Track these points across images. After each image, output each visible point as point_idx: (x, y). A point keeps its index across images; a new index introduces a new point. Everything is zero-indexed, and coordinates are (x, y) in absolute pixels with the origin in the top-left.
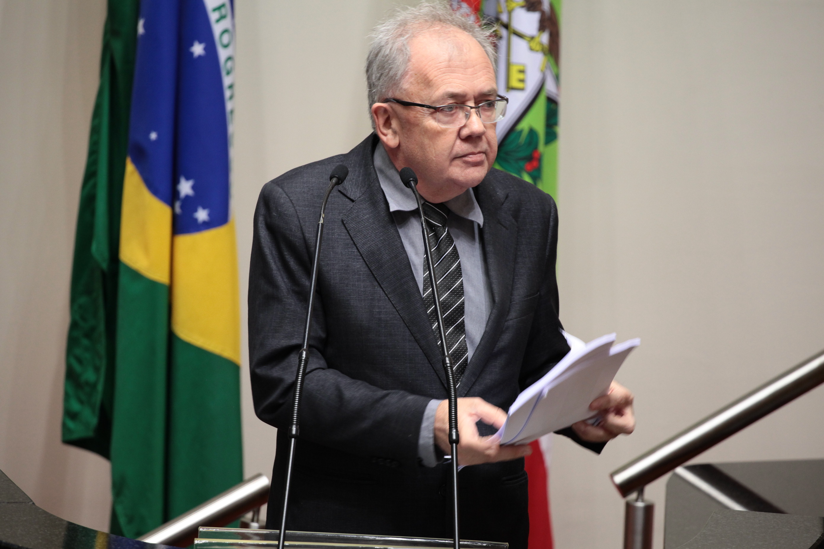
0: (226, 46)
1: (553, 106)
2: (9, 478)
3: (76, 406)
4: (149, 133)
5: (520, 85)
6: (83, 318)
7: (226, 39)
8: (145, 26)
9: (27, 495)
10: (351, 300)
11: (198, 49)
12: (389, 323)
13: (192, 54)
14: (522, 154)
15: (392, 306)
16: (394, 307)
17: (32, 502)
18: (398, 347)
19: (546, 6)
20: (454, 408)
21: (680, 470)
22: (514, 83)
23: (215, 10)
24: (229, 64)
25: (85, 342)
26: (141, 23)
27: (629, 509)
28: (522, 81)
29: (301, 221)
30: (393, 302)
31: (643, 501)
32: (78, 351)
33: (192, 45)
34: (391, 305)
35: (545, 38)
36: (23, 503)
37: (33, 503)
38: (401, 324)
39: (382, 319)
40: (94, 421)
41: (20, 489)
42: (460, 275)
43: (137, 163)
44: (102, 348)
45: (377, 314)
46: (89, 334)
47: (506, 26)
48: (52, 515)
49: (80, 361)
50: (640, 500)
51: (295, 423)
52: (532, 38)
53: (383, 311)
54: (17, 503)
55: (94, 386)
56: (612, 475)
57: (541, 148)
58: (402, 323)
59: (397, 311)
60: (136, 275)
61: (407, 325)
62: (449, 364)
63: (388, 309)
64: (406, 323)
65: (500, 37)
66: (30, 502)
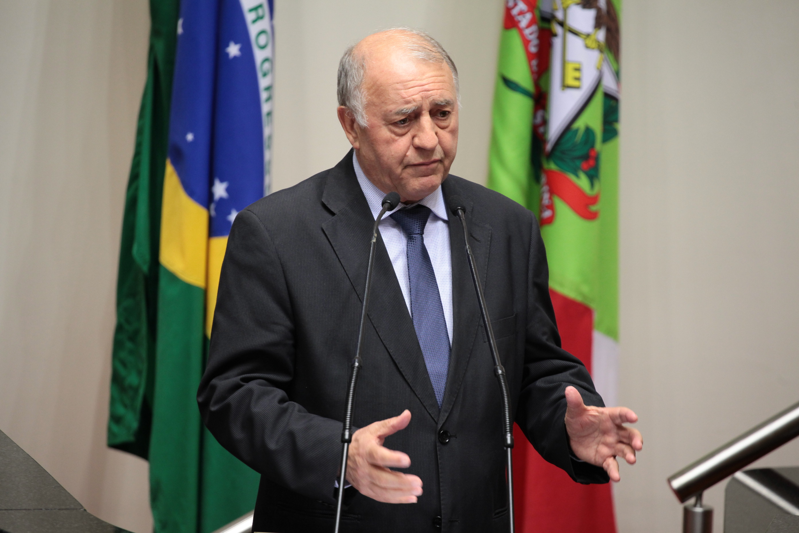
0: (263, 47)
1: (612, 102)
2: (60, 485)
3: (121, 410)
4: (185, 134)
5: (576, 83)
6: (128, 321)
7: (263, 40)
8: (184, 26)
9: (78, 502)
11: (233, 50)
13: (227, 54)
14: (578, 153)
19: (602, 3)
21: (739, 475)
22: (570, 81)
23: (251, 10)
24: (267, 65)
25: (129, 345)
26: (180, 22)
27: (688, 514)
28: (578, 79)
31: (701, 506)
32: (123, 355)
33: (227, 45)
35: (601, 35)
36: (74, 509)
37: (85, 510)
40: (135, 425)
41: (71, 495)
43: (175, 164)
44: (143, 352)
46: (133, 337)
47: (562, 24)
48: (102, 522)
49: (124, 364)
50: (698, 505)
51: (348, 427)
52: (588, 35)
54: (68, 509)
55: (136, 390)
56: (670, 480)
57: (598, 146)
60: (173, 278)
65: (555, 35)
66: (81, 509)
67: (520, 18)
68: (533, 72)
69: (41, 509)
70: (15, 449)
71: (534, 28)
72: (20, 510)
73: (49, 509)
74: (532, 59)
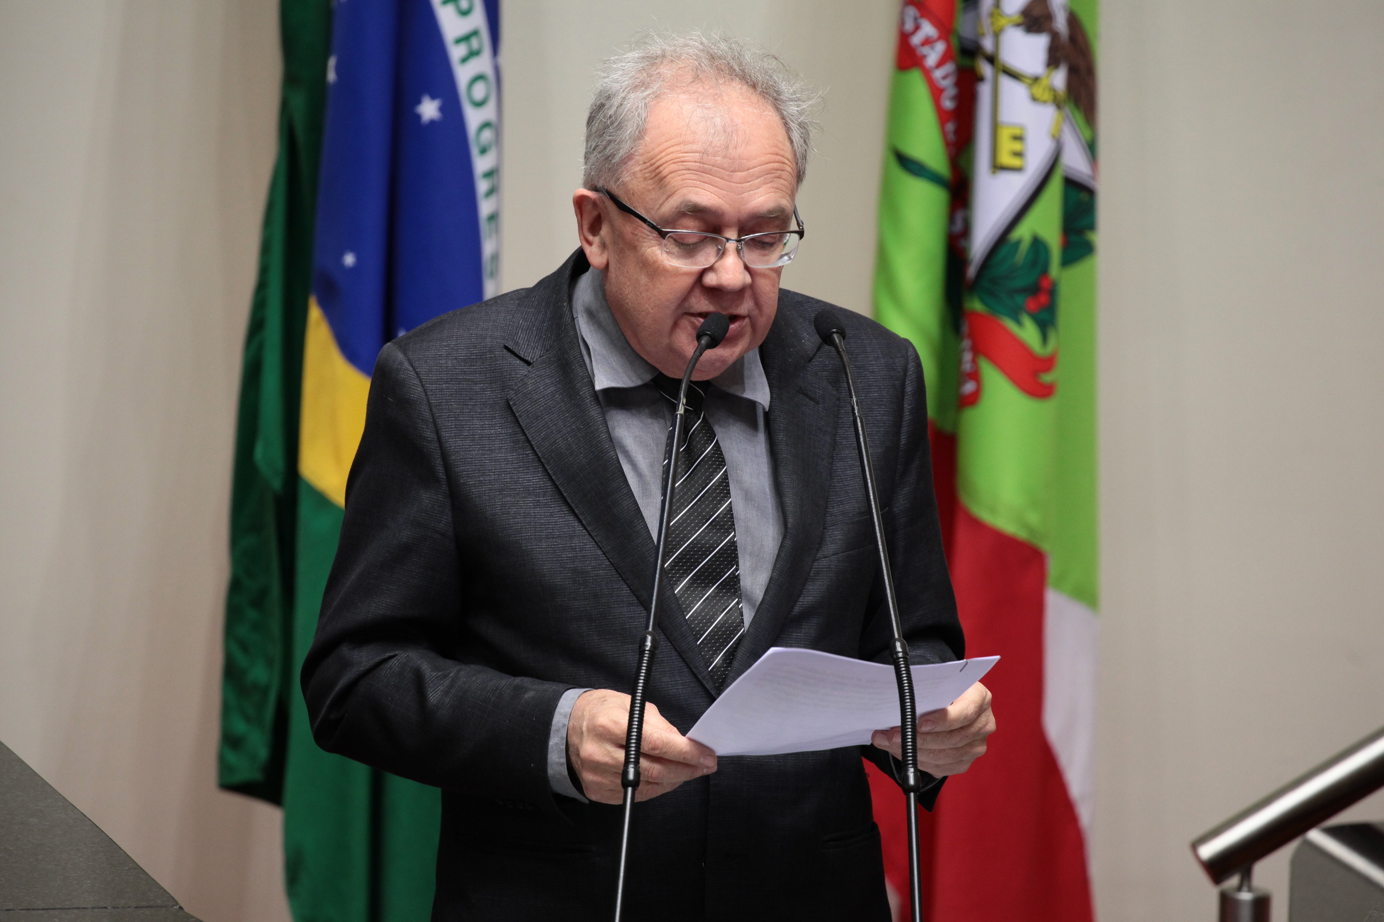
0: (479, 104)
1: (1084, 196)
2: (137, 865)
3: (240, 726)
4: (341, 255)
5: (1015, 162)
6: (249, 573)
7: (479, 91)
8: (338, 69)
9: (169, 894)
10: (522, 541)
11: (429, 109)
12: (590, 577)
13: (418, 117)
14: (1019, 283)
15: (596, 546)
16: (599, 546)
17: (178, 906)
18: (610, 616)
19: (1061, 23)
20: (910, 730)
21: (1315, 835)
22: (1006, 159)
23: (458, 41)
24: (487, 135)
25: (252, 614)
26: (332, 62)
27: (1227, 904)
28: (1018, 154)
29: (434, 409)
30: (596, 539)
31: (1250, 890)
32: (242, 630)
33: (418, 102)
34: (592, 545)
35: (1059, 79)
36: (162, 907)
37: (181, 908)
38: (611, 575)
39: (577, 569)
40: (263, 752)
41: (157, 883)
42: (728, 495)
43: (325, 304)
44: (275, 626)
45: (568, 561)
46: (259, 601)
47: (992, 59)
49: (244, 647)
50: (1245, 888)
51: (632, 760)
52: (1036, 79)
53: (579, 556)
54: (151, 907)
55: (264, 691)
56: (1195, 846)
57: (1055, 270)
58: (615, 573)
59: (604, 553)
60: (324, 502)
61: (623, 576)
62: (901, 654)
63: (588, 550)
64: (622, 574)
65: (981, 79)
66: (173, 906)
67: (925, 50)
68: (948, 144)
69: (106, 908)
70: (60, 804)
71: (949, 68)
72: (70, 909)
73: (118, 908)
74: (948, 121)
